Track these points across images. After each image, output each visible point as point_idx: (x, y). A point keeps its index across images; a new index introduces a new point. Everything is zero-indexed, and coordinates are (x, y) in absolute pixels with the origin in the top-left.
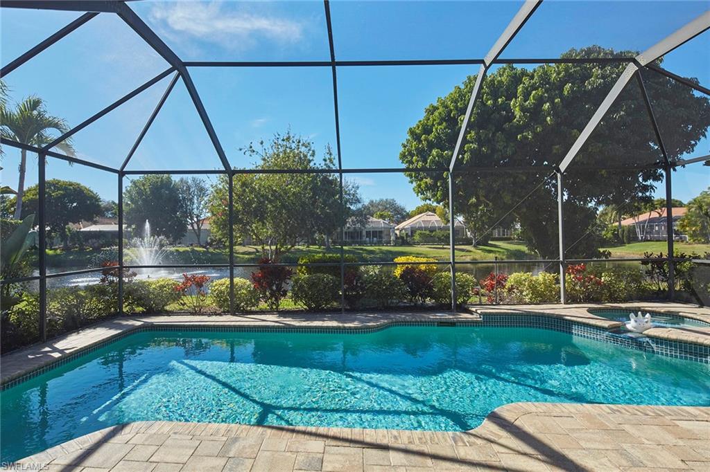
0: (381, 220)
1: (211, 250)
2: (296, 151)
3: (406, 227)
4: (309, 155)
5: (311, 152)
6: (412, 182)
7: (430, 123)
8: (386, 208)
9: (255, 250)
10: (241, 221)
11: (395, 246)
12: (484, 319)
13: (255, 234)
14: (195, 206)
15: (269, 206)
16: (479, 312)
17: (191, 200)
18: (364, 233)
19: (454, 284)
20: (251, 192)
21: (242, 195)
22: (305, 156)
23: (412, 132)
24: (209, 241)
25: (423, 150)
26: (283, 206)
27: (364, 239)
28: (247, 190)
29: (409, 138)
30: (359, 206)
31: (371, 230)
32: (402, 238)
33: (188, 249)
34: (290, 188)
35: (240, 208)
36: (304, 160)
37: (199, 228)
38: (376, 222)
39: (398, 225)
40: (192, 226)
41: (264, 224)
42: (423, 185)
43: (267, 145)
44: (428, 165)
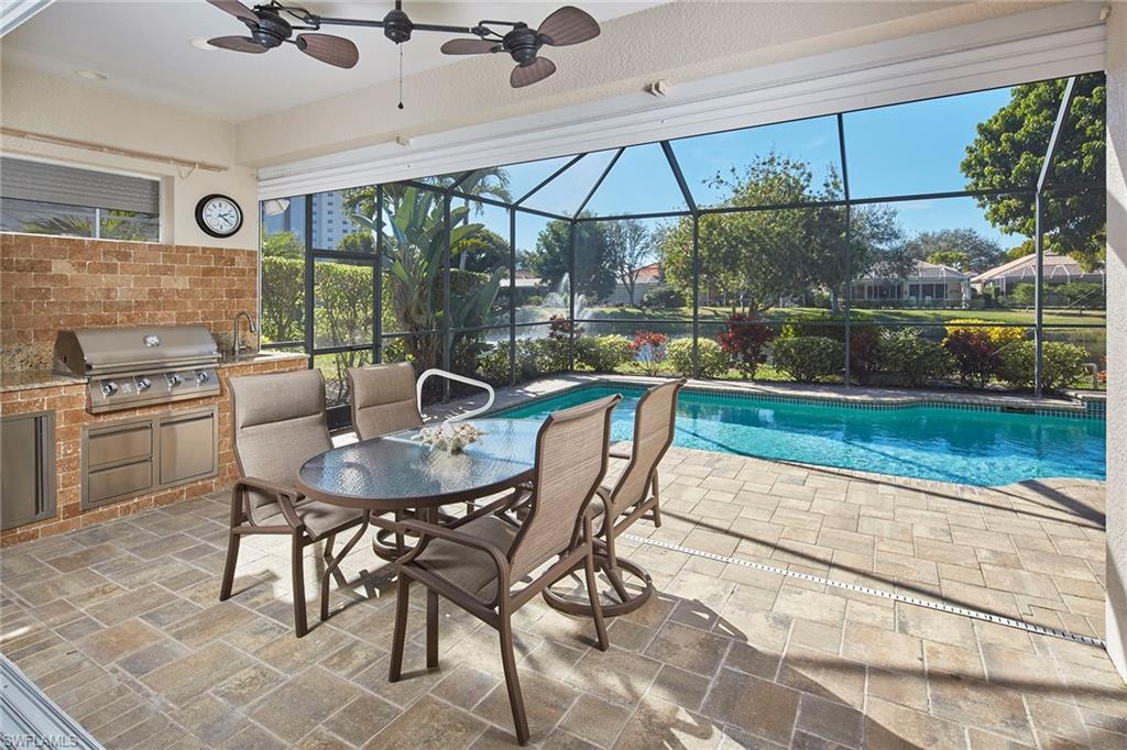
0: (943, 267)
1: (649, 312)
2: (783, 176)
3: (997, 277)
4: (802, 179)
5: (805, 176)
6: (983, 206)
7: (1019, 112)
8: (955, 246)
9: (713, 314)
10: (705, 270)
11: (970, 309)
12: (1089, 406)
13: (723, 286)
14: (627, 253)
15: (744, 251)
16: (1080, 396)
17: (622, 245)
18: (906, 288)
19: (1040, 356)
20: (720, 235)
21: (708, 239)
22: (797, 182)
23: (982, 129)
24: (646, 299)
25: (1004, 155)
26: (763, 250)
27: (905, 297)
28: (715, 233)
29: (978, 137)
30: (897, 243)
31: (920, 283)
32: (986, 296)
33: (616, 310)
34: (773, 228)
35: (706, 254)
36: (794, 188)
37: (632, 283)
38: (929, 269)
39: (980, 273)
40: (623, 280)
41: (735, 274)
42: (1002, 210)
43: (741, 173)
44: (1012, 179)
